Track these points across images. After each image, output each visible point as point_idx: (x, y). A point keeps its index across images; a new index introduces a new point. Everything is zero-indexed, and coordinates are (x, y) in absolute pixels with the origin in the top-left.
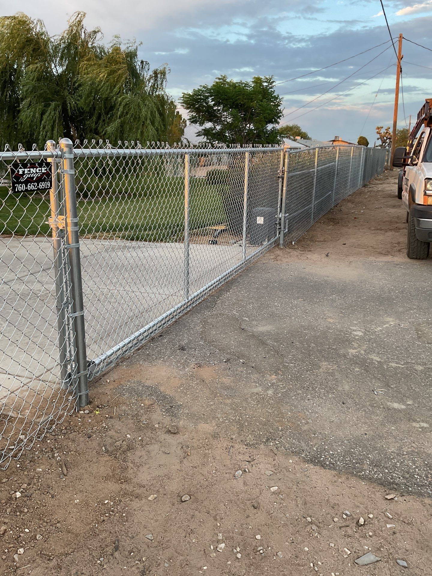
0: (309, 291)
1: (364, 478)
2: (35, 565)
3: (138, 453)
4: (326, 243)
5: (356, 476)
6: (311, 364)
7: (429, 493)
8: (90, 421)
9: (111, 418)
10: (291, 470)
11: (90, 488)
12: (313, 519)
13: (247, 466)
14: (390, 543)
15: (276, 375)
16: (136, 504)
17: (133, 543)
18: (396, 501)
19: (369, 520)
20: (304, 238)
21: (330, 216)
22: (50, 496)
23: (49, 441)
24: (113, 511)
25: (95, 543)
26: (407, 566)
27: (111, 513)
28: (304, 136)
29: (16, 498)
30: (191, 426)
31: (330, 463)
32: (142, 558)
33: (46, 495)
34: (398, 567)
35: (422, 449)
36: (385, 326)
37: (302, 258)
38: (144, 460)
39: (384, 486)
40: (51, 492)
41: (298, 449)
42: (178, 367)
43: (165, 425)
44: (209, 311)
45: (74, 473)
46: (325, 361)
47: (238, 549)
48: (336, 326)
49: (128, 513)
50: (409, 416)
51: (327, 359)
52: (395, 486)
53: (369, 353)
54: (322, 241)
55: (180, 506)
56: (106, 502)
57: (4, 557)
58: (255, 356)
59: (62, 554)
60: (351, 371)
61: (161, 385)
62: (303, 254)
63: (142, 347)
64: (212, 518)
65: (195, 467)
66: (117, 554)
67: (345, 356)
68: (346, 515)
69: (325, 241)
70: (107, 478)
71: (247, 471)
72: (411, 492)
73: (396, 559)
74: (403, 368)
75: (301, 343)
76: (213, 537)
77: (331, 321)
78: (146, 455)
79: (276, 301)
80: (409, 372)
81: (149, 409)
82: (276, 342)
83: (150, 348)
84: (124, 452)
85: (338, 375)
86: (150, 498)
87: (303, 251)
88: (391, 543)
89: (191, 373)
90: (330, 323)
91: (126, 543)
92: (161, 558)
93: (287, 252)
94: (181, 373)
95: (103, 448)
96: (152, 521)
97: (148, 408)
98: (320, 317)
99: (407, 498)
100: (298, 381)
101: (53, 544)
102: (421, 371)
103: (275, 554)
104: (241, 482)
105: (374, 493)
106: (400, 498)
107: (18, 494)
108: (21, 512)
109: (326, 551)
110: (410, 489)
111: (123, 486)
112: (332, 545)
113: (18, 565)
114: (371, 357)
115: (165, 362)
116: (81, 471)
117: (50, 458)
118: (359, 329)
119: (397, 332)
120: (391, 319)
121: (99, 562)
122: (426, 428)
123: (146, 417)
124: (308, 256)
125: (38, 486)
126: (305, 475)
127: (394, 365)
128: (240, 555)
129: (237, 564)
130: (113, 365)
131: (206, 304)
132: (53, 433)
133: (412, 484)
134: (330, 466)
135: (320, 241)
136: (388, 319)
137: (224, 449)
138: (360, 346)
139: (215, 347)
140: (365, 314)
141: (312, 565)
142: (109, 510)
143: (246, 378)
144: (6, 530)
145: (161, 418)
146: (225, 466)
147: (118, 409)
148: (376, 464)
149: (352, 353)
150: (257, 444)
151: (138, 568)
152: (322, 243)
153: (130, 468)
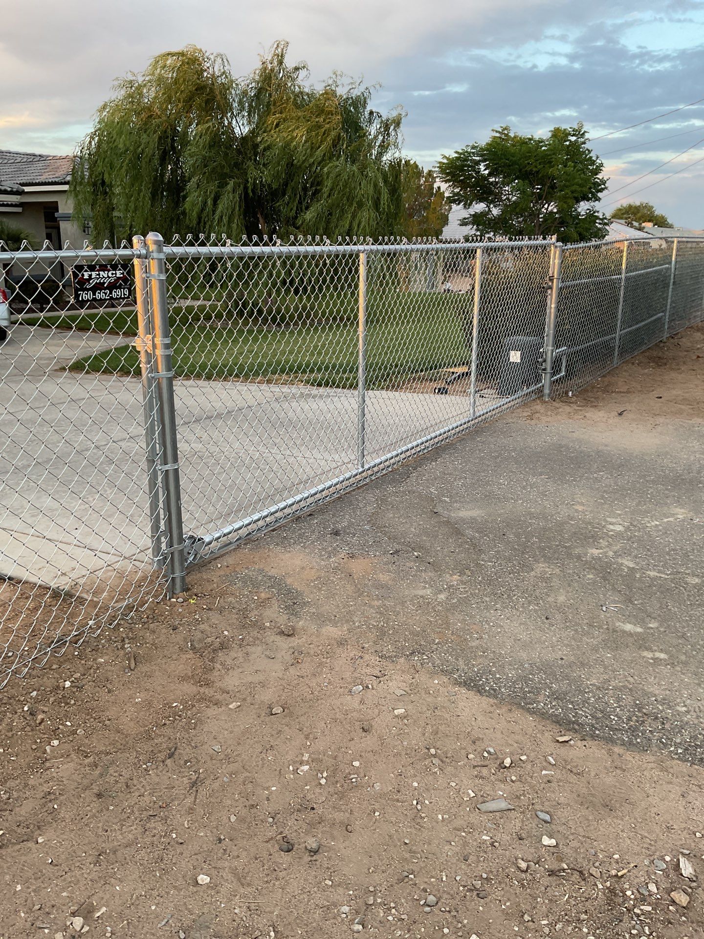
0: (562, 465)
1: (534, 713)
2: (69, 760)
3: (233, 654)
4: (628, 395)
5: (523, 709)
6: (520, 564)
7: (624, 740)
8: (180, 610)
9: (210, 609)
10: (431, 692)
11: (159, 688)
12: (439, 751)
13: (371, 682)
14: (537, 793)
15: (459, 576)
16: (212, 711)
17: (194, 753)
18: (571, 746)
19: (520, 762)
20: (593, 387)
21: (655, 353)
22: (106, 690)
23: (121, 629)
24: (180, 716)
25: (147, 747)
26: (549, 821)
27: (177, 717)
28: (661, 222)
29: (64, 688)
30: (313, 628)
31: (492, 688)
32: (200, 769)
33: (101, 688)
34: (536, 820)
35: (641, 686)
36: (666, 520)
37: (576, 417)
38: (239, 662)
39: (560, 725)
40: (109, 686)
41: (450, 667)
42: (321, 555)
43: (279, 625)
44: (395, 487)
45: (144, 668)
46: (545, 562)
47: (325, 775)
48: (586, 515)
49: (199, 720)
50: (642, 642)
51: (548, 559)
52: (577, 727)
53: (620, 555)
54: (624, 392)
55: (267, 719)
56: (175, 704)
57: (34, 747)
58: (439, 548)
59: (101, 752)
60: (579, 578)
61: (290, 576)
62: (581, 410)
63: (280, 527)
64: (302, 736)
65: (302, 677)
66: (168, 762)
67: (579, 557)
68: (489, 752)
69: (628, 392)
70: (184, 679)
71: (370, 686)
72: (598, 736)
73: (536, 811)
74: (666, 579)
75: (518, 535)
76: (297, 756)
77: (580, 508)
78: (243, 657)
79: (504, 477)
80: (673, 585)
81: (263, 604)
82: (479, 532)
83: (290, 529)
84: (214, 650)
85: (556, 582)
86: (231, 706)
87: (581, 406)
88: (539, 792)
89: (336, 564)
90: (577, 511)
91: (185, 752)
92: (222, 772)
93: (553, 408)
94: (323, 563)
95: (189, 643)
96: (226, 732)
97: (262, 602)
98: (564, 502)
99: (589, 743)
100: (490, 585)
101: (96, 741)
102: (695, 586)
103: (371, 785)
104: (357, 699)
105: (542, 732)
106: (579, 743)
107: (68, 684)
108: (68, 704)
109: (442, 790)
110: (597, 732)
111: (202, 690)
112: (453, 784)
113: (48, 757)
114: (620, 560)
115: (305, 548)
116: (154, 667)
117: (118, 649)
118: (621, 522)
119: (682, 529)
120: (683, 510)
121: (145, 766)
122: (661, 660)
123: (256, 613)
124: (586, 414)
125: (94, 677)
126: (449, 700)
127: (652, 574)
128: (325, 781)
129: (318, 790)
130: (232, 547)
131: (393, 476)
132: (130, 621)
133: (602, 726)
134: (489, 692)
135: (621, 392)
136: (678, 510)
137: (349, 659)
138: (610, 545)
139: (385, 534)
140: (640, 501)
141: (415, 802)
142: (175, 714)
143: (415, 575)
144: (43, 719)
145: (276, 615)
146: (342, 679)
147: (222, 600)
148: (557, 696)
149: (592, 554)
150: (395, 657)
151: (191, 779)
152: (622, 394)
153: (216, 669)
